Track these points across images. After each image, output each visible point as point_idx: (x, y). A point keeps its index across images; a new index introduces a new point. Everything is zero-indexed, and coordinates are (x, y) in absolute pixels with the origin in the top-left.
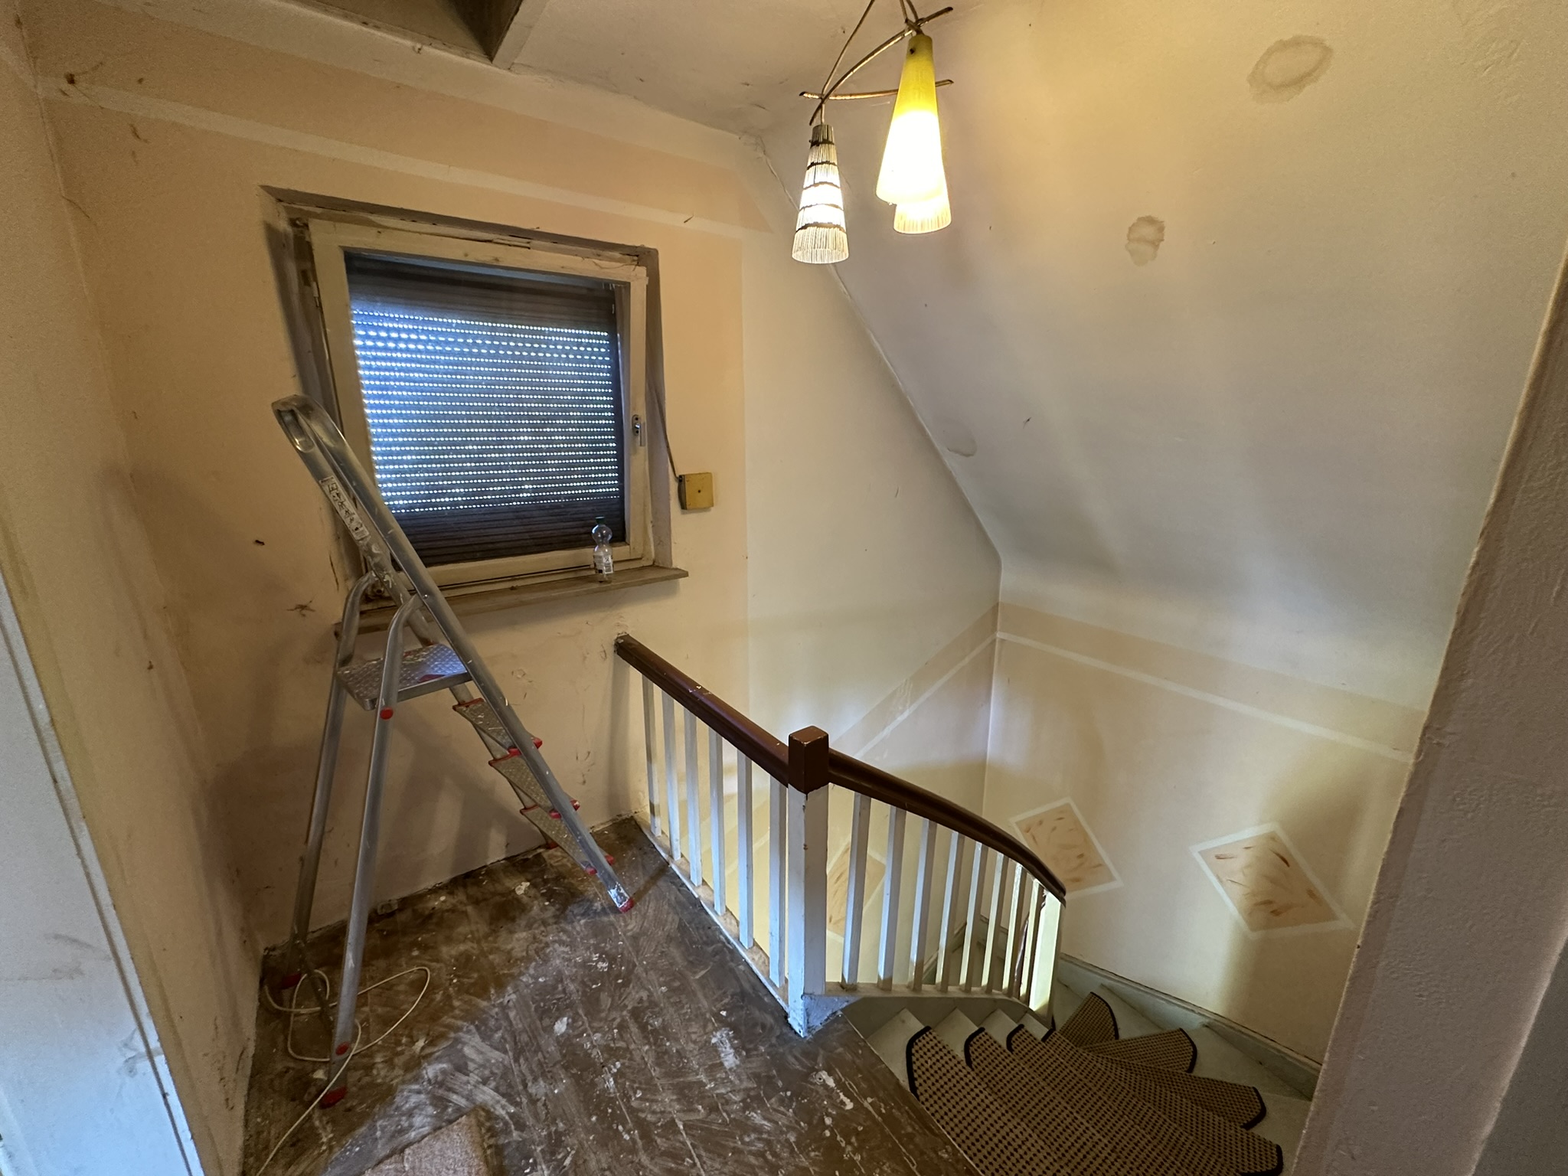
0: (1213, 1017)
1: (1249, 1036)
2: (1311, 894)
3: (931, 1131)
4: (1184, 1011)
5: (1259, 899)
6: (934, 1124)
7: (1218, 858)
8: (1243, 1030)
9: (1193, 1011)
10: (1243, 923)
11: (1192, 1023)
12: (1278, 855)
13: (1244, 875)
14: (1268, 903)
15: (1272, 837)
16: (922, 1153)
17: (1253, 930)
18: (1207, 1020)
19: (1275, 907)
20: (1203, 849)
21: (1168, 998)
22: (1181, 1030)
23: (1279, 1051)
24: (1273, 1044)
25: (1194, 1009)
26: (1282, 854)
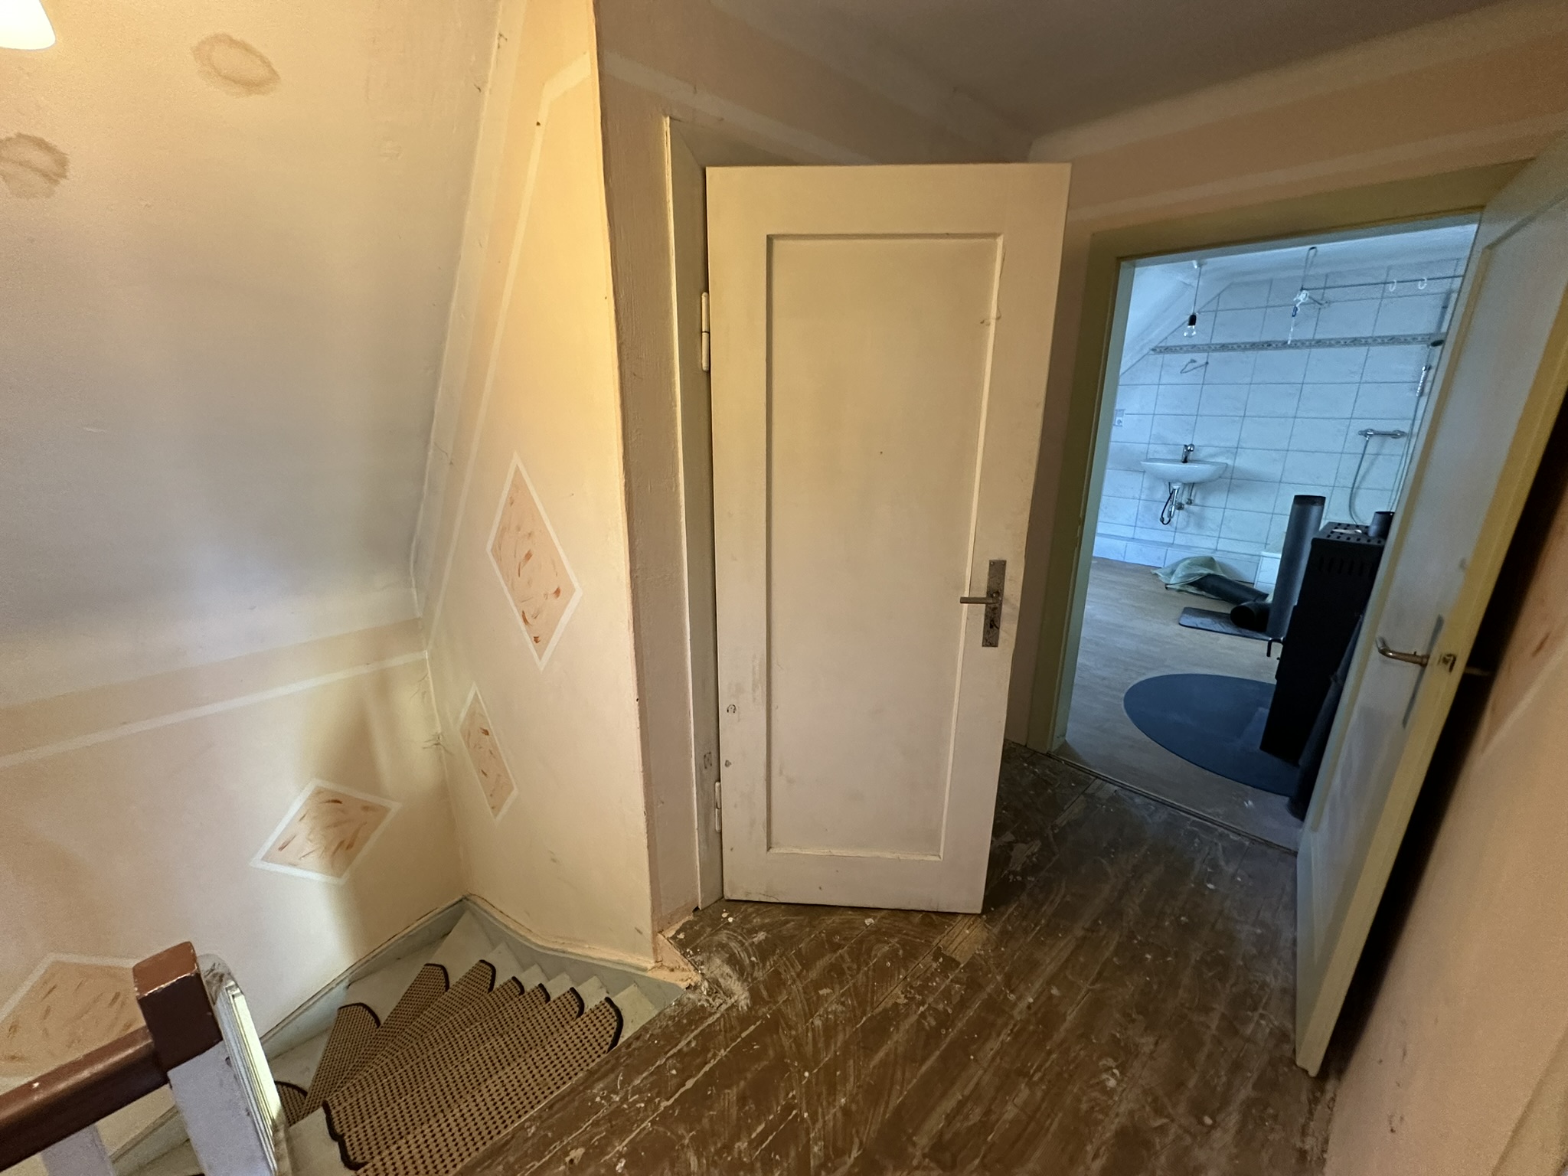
0: (347, 974)
1: (381, 952)
2: (366, 808)
3: (507, 1143)
4: (325, 998)
5: (333, 848)
6: (503, 1138)
7: (281, 849)
8: (375, 953)
9: (332, 988)
10: (330, 879)
11: (339, 996)
12: (329, 802)
13: (311, 841)
14: (342, 843)
15: (318, 792)
16: (526, 1154)
17: (339, 876)
18: (347, 980)
19: (346, 844)
20: (263, 854)
21: (304, 1007)
22: (340, 1008)
23: (403, 937)
24: (396, 938)
25: (330, 987)
26: (331, 798)
